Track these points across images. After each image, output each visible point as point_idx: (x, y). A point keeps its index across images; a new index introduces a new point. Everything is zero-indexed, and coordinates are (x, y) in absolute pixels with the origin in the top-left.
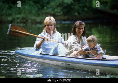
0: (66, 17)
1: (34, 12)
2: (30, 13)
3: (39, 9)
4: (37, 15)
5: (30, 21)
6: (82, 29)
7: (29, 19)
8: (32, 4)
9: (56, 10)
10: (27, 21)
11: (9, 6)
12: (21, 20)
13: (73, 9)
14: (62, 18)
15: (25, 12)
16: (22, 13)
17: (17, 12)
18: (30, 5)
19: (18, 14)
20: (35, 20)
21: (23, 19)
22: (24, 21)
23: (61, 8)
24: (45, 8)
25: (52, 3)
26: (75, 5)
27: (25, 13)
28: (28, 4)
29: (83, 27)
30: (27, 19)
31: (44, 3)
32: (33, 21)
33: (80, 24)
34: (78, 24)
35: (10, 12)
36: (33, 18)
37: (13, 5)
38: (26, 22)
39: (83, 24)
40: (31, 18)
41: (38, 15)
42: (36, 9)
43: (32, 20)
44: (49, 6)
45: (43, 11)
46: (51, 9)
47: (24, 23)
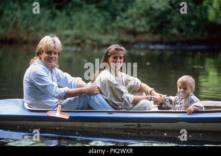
0: (157, 37)
1: (97, 25)
2: (91, 26)
3: (106, 20)
4: (102, 31)
5: (89, 41)
6: (121, 58)
7: (88, 38)
8: (95, 10)
9: (138, 22)
10: (83, 41)
11: (52, 13)
12: (72, 41)
13: (169, 22)
14: (148, 37)
15: (81, 25)
16: (75, 27)
17: (66, 25)
18: (90, 12)
19: (67, 29)
20: (99, 41)
21: (77, 38)
22: (79, 41)
23: (148, 19)
24: (118, 18)
25: (132, 9)
26: (174, 15)
27: (80, 27)
28: (86, 11)
29: (122, 55)
30: (83, 38)
31: (116, 10)
32: (95, 43)
33: (117, 49)
34: (113, 49)
35: (54, 25)
36: (96, 36)
37: (58, 12)
38: (82, 45)
39: (121, 50)
40: (91, 36)
41: (106, 32)
42: (102, 20)
43: (93, 41)
44: (124, 15)
45: (114, 25)
46: (130, 20)
47: (78, 45)
